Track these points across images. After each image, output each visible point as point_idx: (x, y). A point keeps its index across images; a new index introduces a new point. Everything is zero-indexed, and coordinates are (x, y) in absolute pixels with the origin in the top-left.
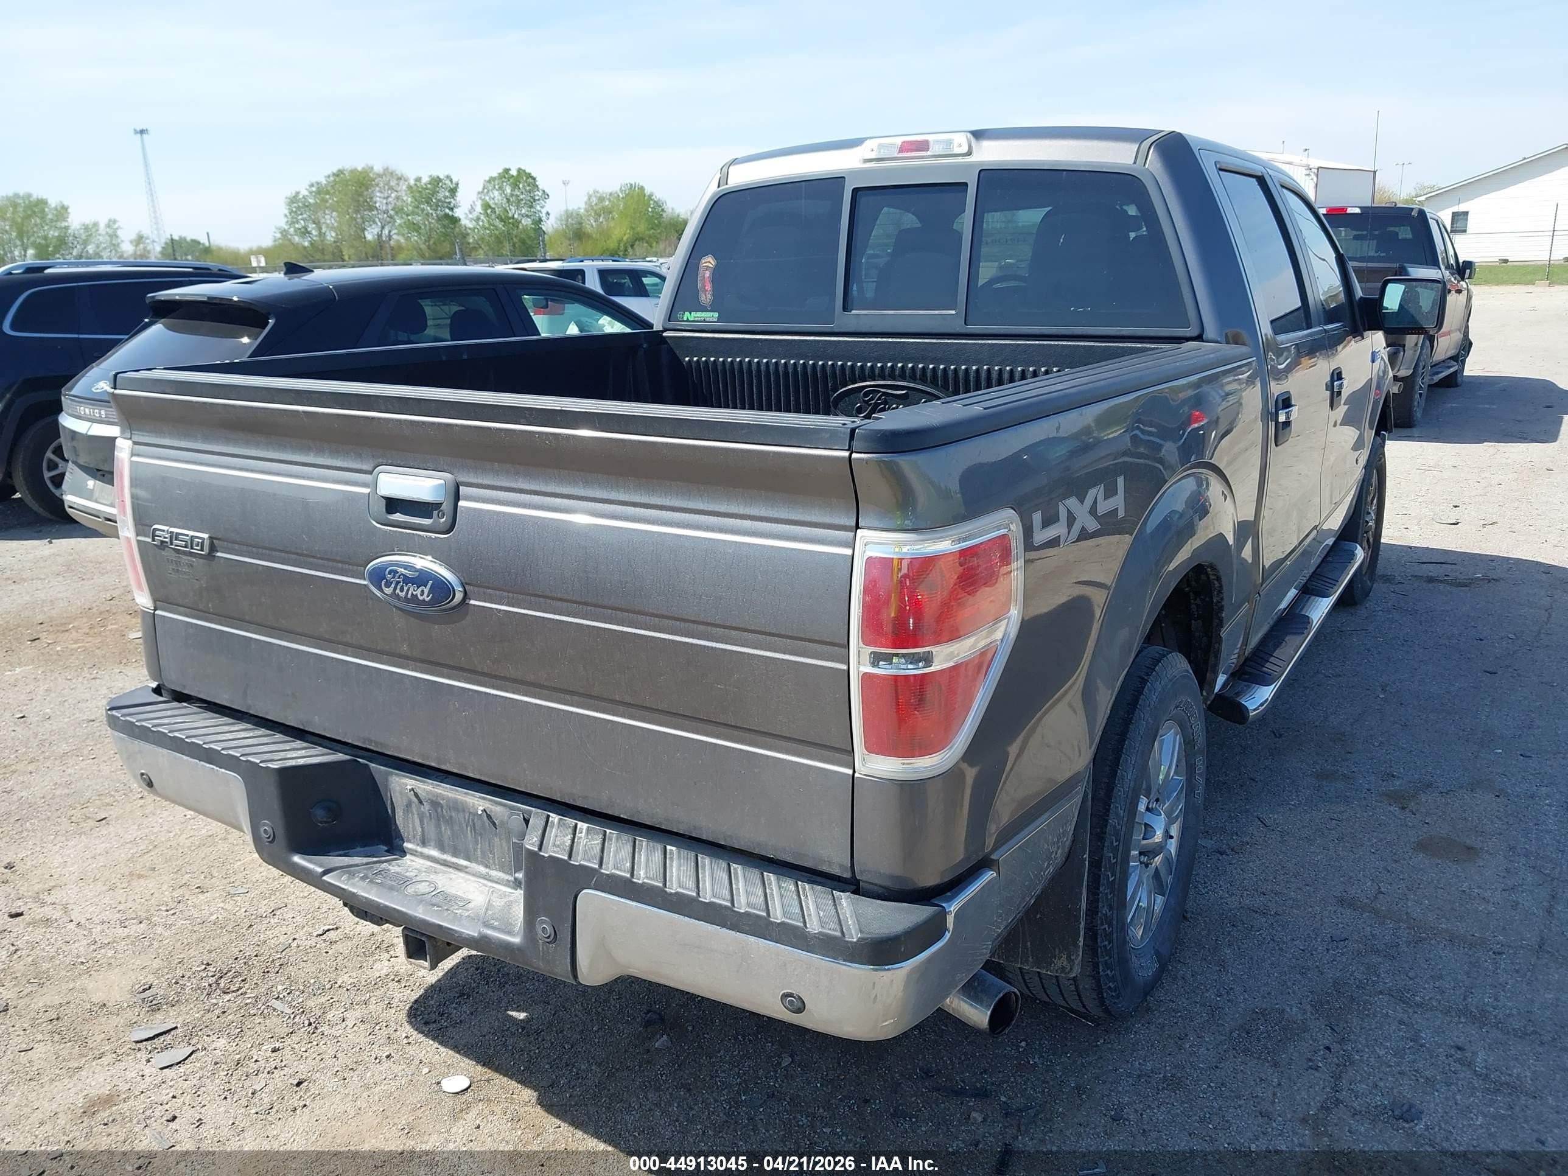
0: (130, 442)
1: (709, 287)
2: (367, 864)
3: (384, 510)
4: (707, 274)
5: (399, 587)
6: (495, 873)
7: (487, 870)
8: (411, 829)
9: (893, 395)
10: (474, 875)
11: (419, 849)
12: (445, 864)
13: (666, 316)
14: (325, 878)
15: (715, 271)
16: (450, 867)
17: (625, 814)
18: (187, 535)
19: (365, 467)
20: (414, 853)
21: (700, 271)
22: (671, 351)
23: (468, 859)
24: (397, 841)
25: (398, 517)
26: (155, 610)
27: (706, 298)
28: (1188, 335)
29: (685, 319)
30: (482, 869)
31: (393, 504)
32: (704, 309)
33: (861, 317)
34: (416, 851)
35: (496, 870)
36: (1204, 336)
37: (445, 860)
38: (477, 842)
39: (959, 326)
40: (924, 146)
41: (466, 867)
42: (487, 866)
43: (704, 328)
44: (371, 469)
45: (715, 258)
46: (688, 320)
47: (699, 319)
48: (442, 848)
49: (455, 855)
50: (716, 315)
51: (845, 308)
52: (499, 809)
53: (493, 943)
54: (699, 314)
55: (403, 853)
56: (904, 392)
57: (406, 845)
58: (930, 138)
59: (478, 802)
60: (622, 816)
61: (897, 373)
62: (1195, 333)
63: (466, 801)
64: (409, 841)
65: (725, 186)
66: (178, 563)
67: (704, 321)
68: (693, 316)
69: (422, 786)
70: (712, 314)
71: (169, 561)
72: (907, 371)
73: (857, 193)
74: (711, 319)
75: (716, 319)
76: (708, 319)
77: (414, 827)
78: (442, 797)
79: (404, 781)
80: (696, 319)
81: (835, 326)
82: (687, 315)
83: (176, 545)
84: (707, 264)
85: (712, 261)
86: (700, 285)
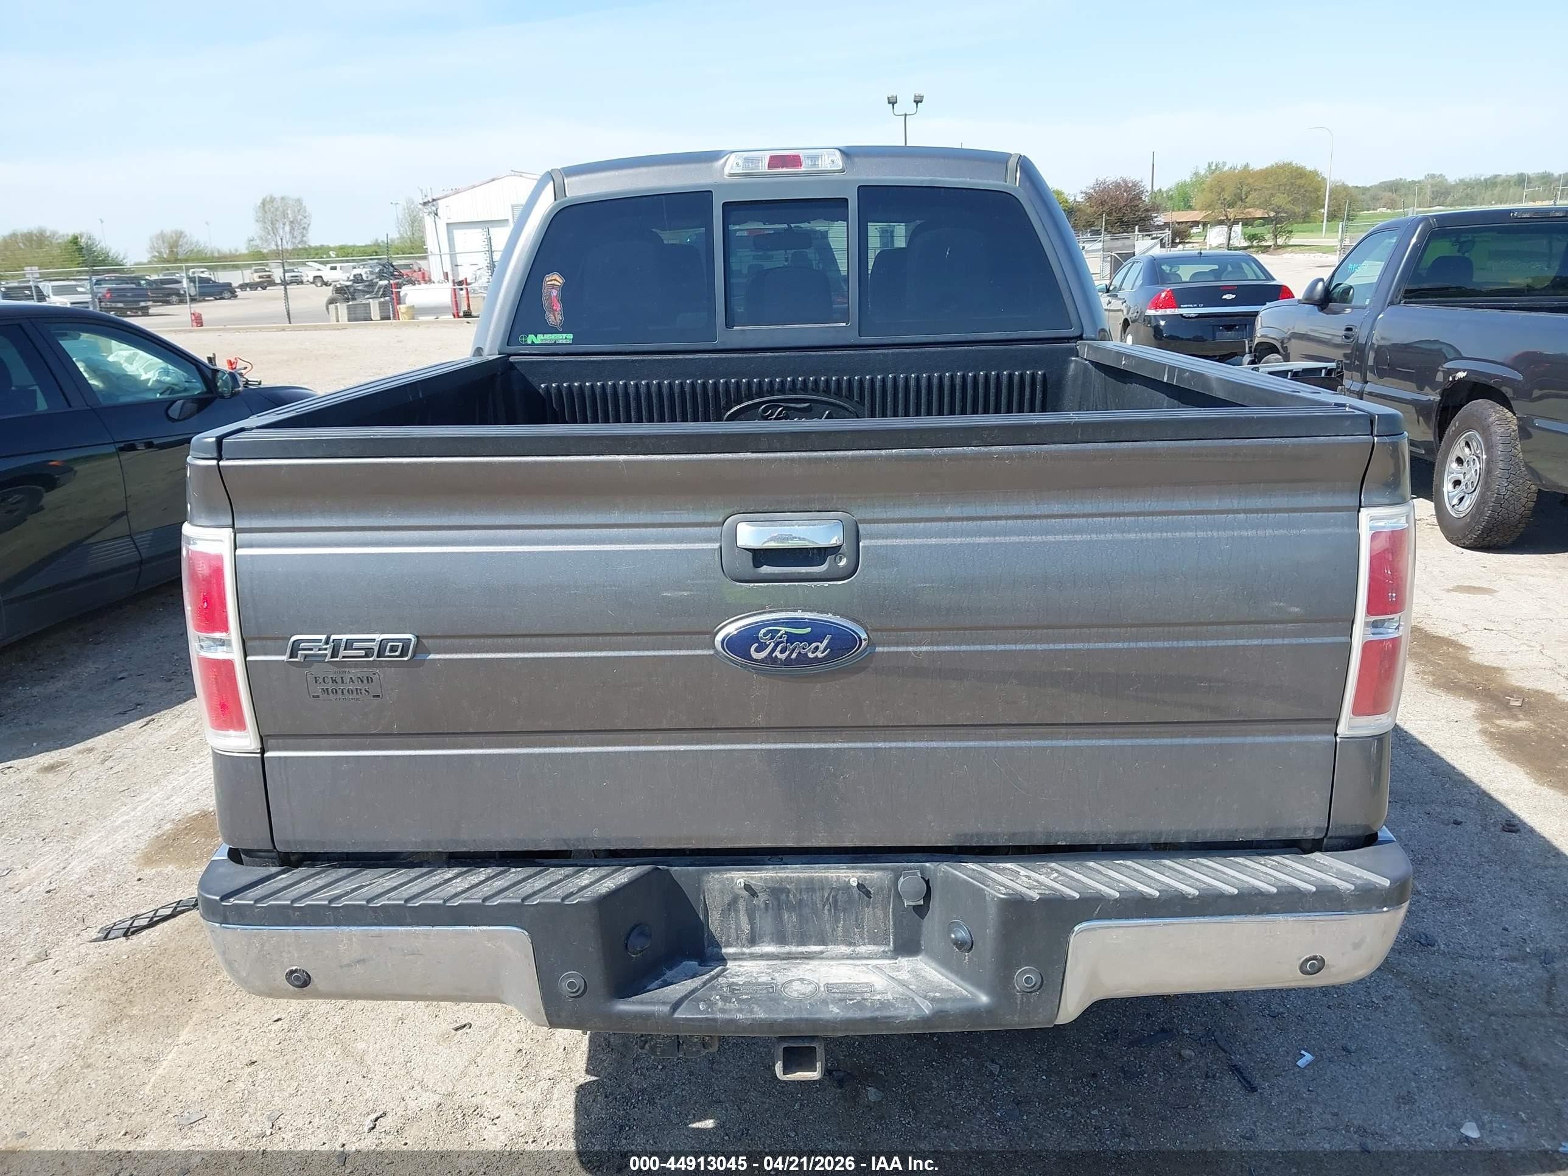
0: (229, 531)
1: (558, 306)
2: (705, 984)
3: (751, 564)
4: (554, 293)
5: (779, 648)
6: (862, 949)
7: (852, 948)
8: (733, 931)
9: (796, 409)
10: (832, 958)
11: (746, 950)
12: (789, 957)
13: (503, 339)
14: (676, 1016)
15: (564, 289)
16: (797, 958)
17: (1065, 840)
18: (374, 640)
19: (710, 519)
20: (736, 957)
21: (545, 290)
22: (523, 379)
23: (823, 942)
24: (709, 951)
25: (766, 569)
26: (263, 751)
27: (555, 317)
28: (1072, 335)
29: (529, 342)
30: (844, 949)
31: (761, 556)
32: (553, 330)
33: (746, 334)
34: (743, 954)
35: (864, 944)
36: (1084, 336)
37: (789, 953)
38: (837, 921)
39: (853, 338)
40: (795, 161)
41: (822, 953)
42: (850, 944)
43: (556, 351)
44: (721, 519)
45: (562, 274)
46: (533, 343)
47: (548, 342)
48: (781, 940)
49: (802, 942)
50: (570, 336)
51: (729, 324)
52: (876, 875)
53: (952, 1015)
54: (547, 336)
55: (722, 960)
56: (808, 404)
57: (724, 950)
58: (801, 153)
59: (850, 875)
60: (1059, 843)
61: (799, 386)
62: (1078, 334)
63: (827, 878)
64: (729, 945)
65: (565, 199)
66: (339, 680)
67: (555, 344)
68: (540, 339)
69: (757, 875)
70: (564, 335)
71: (321, 680)
72: (810, 385)
73: (728, 207)
74: (564, 342)
75: (571, 342)
76: (560, 342)
77: (738, 927)
78: (790, 880)
79: (729, 875)
80: (544, 342)
81: (718, 344)
82: (531, 338)
83: (344, 657)
84: (553, 282)
85: (558, 279)
86: (546, 304)
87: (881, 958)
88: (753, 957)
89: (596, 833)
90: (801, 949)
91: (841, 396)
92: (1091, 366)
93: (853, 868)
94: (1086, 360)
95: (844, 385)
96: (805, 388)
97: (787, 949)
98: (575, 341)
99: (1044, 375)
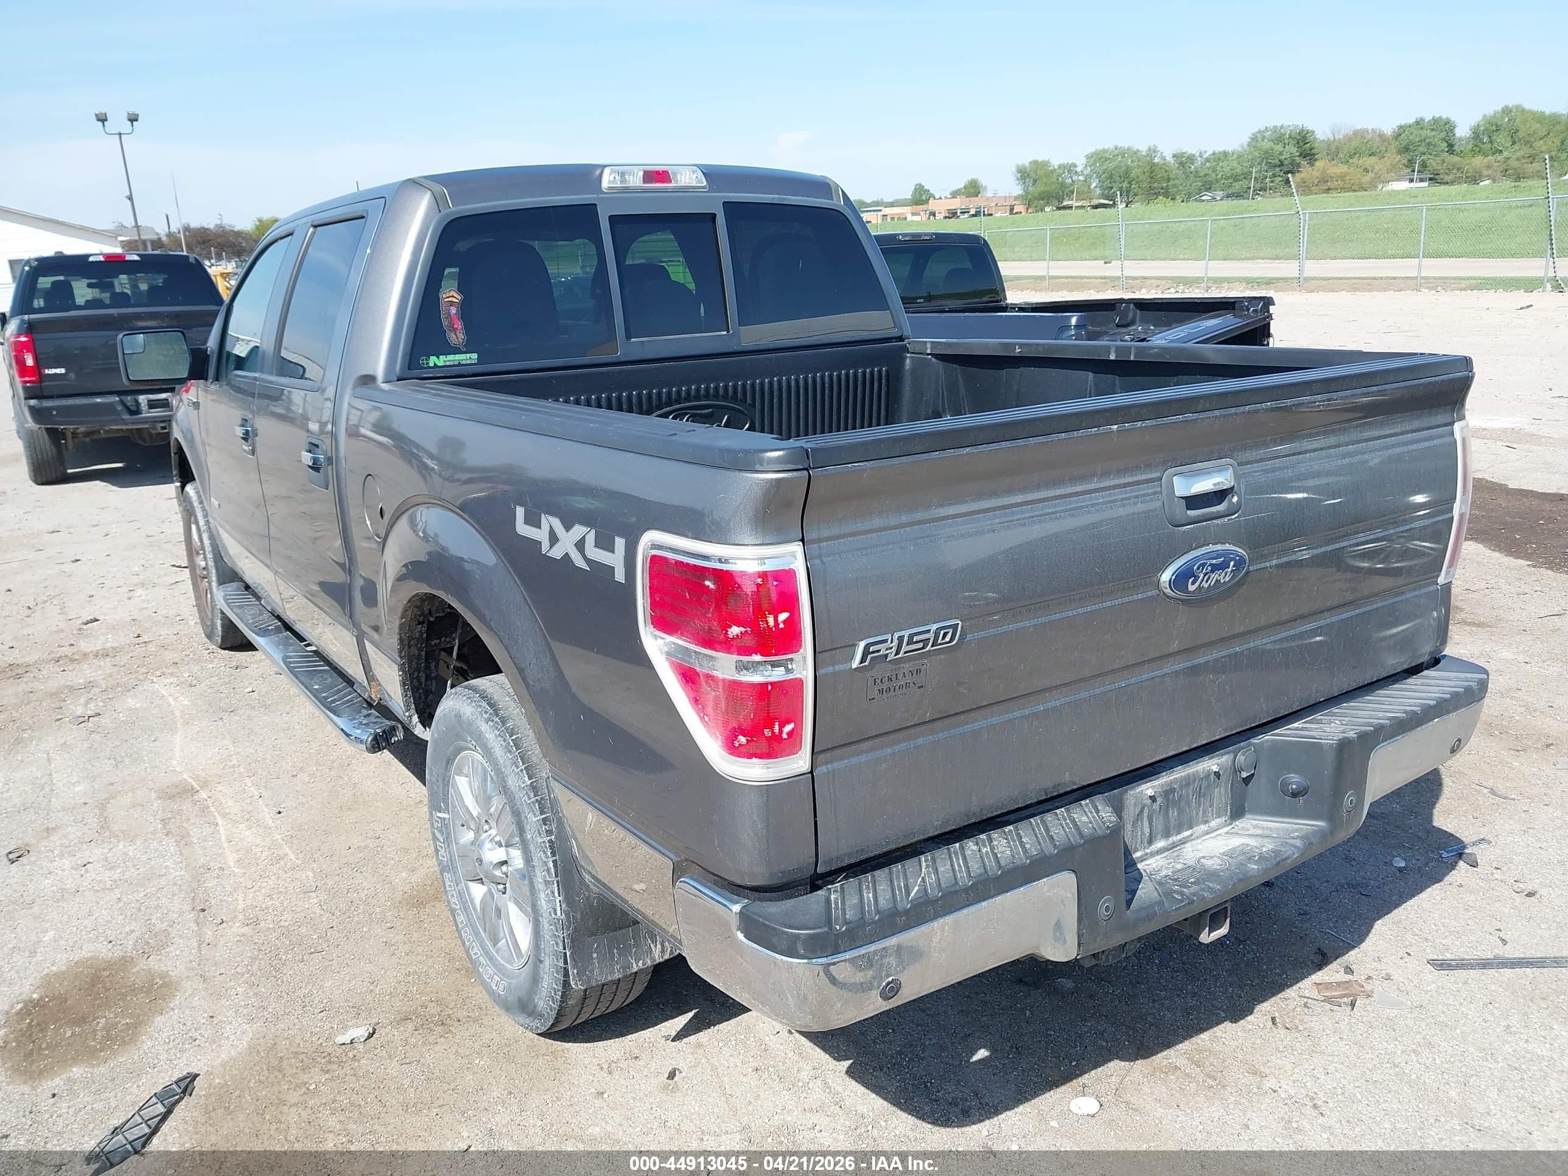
1: (459, 325)
2: (1153, 883)
4: (453, 311)
5: (1206, 578)
11: (1148, 851)
13: (402, 363)
14: (1169, 910)
15: (463, 306)
17: (1324, 696)
18: (929, 631)
19: (1154, 475)
21: (443, 308)
23: (1191, 827)
26: (812, 770)
27: (457, 337)
29: (431, 364)
30: (1203, 828)
32: (456, 351)
33: (644, 345)
34: (1146, 854)
35: (1214, 820)
38: (1200, 806)
40: (664, 176)
42: (1206, 823)
43: (462, 373)
44: (1160, 474)
45: (459, 290)
46: (436, 366)
47: (451, 363)
48: (1167, 834)
49: (1180, 831)
50: (475, 356)
52: (1224, 759)
54: (451, 357)
55: (1136, 864)
56: (711, 409)
57: (1135, 856)
58: (669, 168)
59: (1210, 764)
62: (899, 334)
63: (1199, 770)
64: (1138, 850)
65: (449, 210)
66: (894, 678)
67: (459, 365)
68: (441, 361)
69: (1156, 783)
70: (468, 355)
71: (878, 681)
72: (712, 391)
73: (614, 220)
74: (469, 362)
75: (476, 361)
76: (464, 362)
77: (1143, 833)
78: (1176, 781)
79: (1139, 789)
80: (448, 364)
81: (619, 354)
82: (433, 360)
83: (905, 653)
84: (450, 299)
85: (456, 295)
86: (445, 323)
87: (1224, 826)
88: (1153, 854)
89: (1067, 776)
90: (1179, 837)
91: (737, 400)
92: (933, 359)
93: (1212, 758)
94: (929, 354)
95: (739, 389)
96: (707, 396)
97: (1171, 840)
98: (480, 361)
99: (887, 371)
